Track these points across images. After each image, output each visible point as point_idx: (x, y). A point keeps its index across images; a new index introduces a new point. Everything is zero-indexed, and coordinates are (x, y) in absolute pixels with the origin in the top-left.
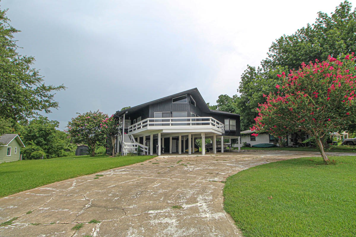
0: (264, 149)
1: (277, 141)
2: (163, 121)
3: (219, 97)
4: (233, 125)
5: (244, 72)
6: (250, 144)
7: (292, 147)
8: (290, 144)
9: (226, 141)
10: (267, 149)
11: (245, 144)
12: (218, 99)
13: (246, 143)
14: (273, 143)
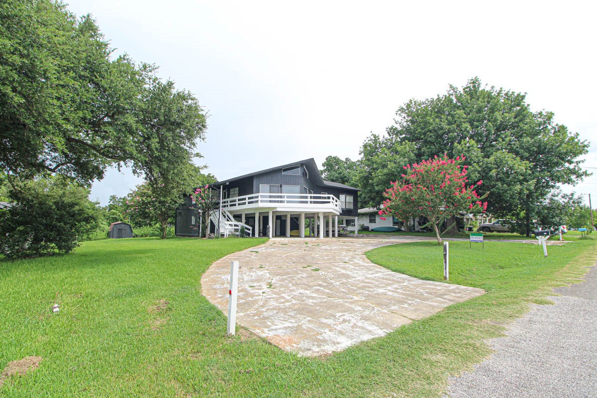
0: (386, 233)
1: (402, 224)
2: (270, 197)
3: (327, 159)
4: (350, 203)
5: (366, 139)
6: (368, 227)
7: (419, 232)
8: (417, 229)
9: (340, 222)
10: (390, 233)
11: (362, 227)
12: (325, 161)
13: (363, 225)
14: (397, 227)
